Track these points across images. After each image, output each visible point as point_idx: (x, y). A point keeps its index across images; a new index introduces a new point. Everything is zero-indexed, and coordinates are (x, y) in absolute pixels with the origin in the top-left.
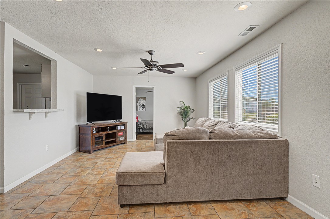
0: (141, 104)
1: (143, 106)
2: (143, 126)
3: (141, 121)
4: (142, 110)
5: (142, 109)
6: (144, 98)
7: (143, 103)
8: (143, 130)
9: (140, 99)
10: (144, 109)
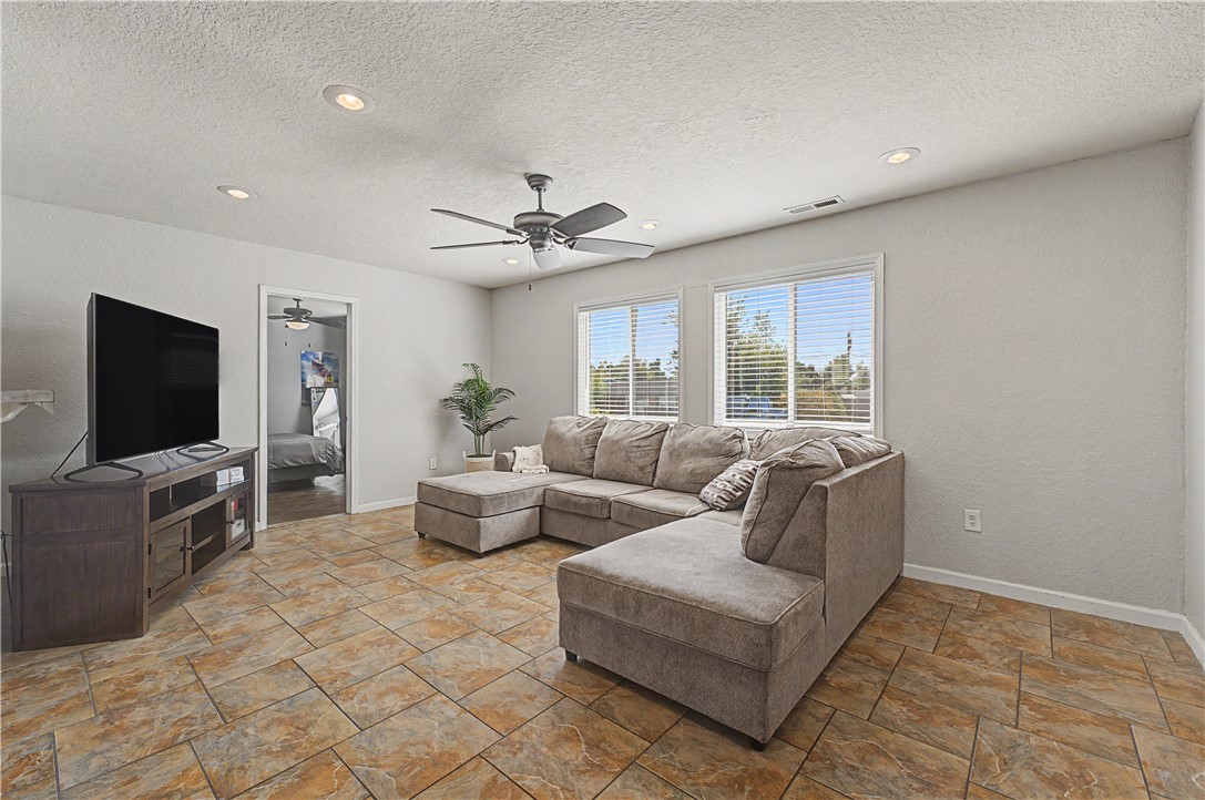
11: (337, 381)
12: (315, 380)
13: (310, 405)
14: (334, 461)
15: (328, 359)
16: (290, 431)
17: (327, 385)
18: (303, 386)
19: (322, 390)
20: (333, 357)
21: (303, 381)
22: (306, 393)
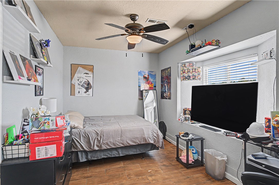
0: (81, 80)
1: (88, 87)
2: (89, 143)
3: (82, 127)
4: (85, 95)
5: (85, 92)
6: (90, 68)
7: (87, 78)
8: (87, 155)
9: (80, 69)
10: (90, 91)
11: (155, 87)
12: (145, 86)
13: (142, 99)
14: (158, 142)
15: (151, 74)
16: (133, 114)
17: (151, 89)
18: (139, 90)
19: (147, 91)
20: (153, 73)
21: (139, 87)
22: (141, 93)
